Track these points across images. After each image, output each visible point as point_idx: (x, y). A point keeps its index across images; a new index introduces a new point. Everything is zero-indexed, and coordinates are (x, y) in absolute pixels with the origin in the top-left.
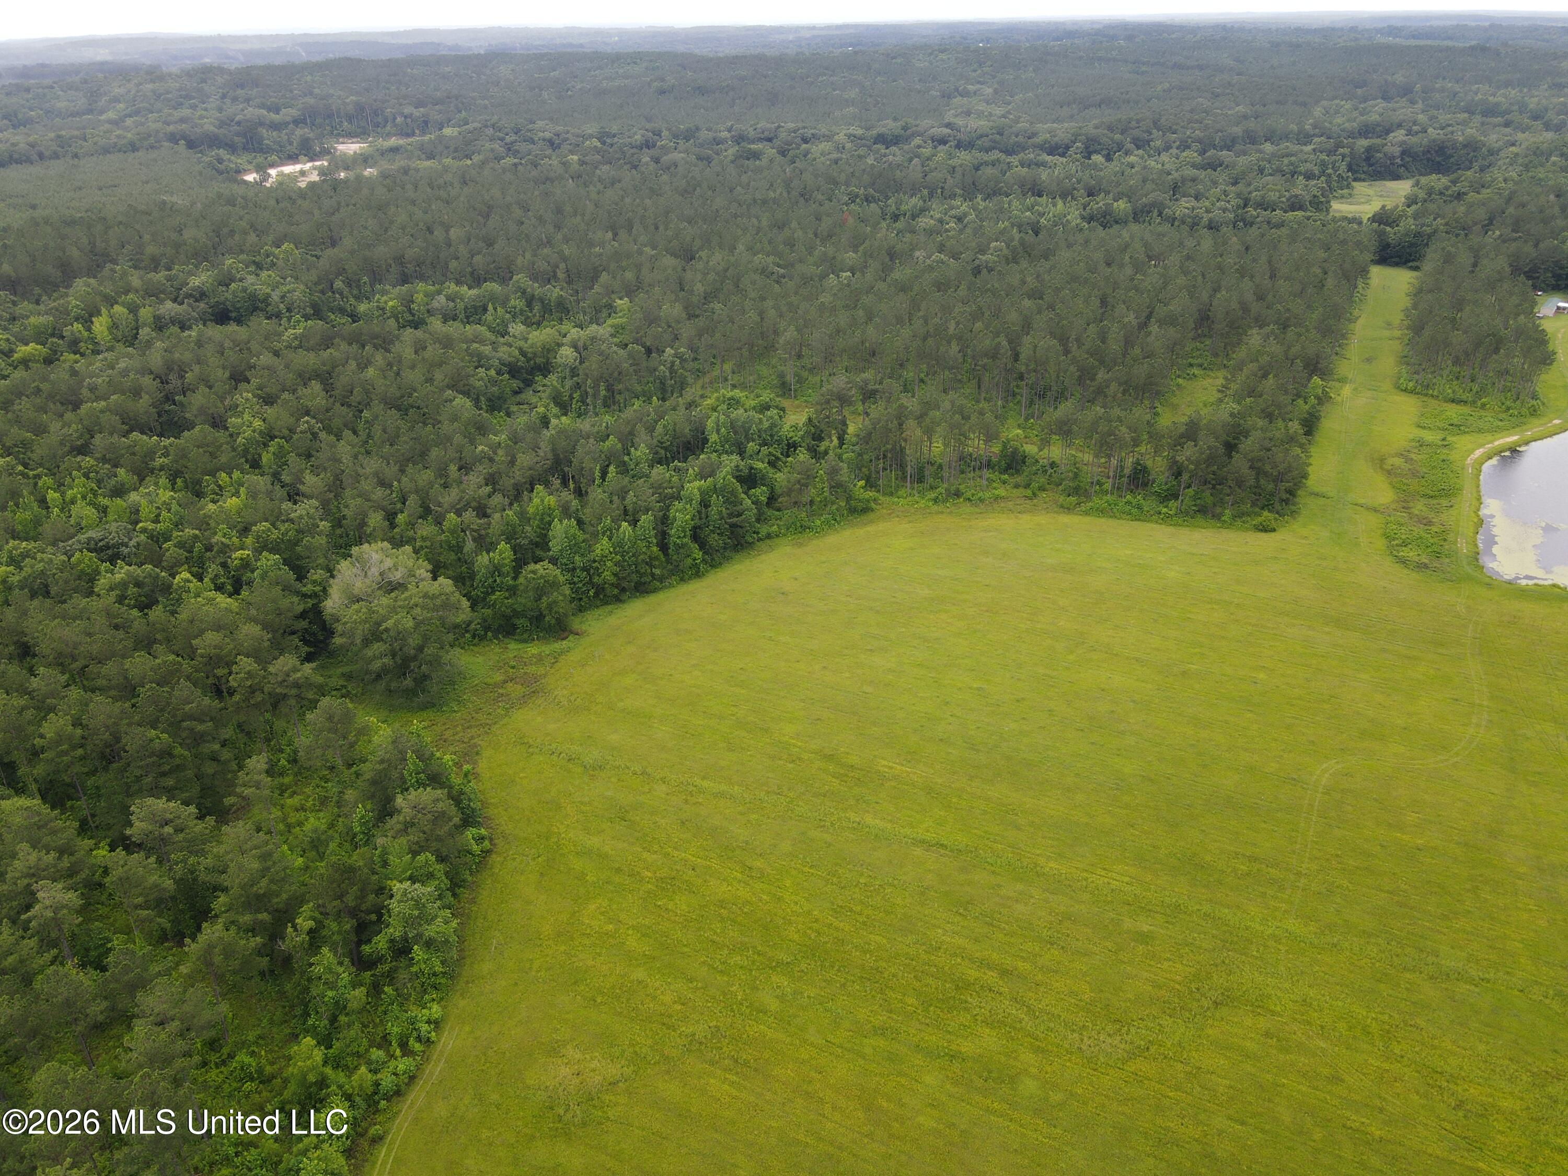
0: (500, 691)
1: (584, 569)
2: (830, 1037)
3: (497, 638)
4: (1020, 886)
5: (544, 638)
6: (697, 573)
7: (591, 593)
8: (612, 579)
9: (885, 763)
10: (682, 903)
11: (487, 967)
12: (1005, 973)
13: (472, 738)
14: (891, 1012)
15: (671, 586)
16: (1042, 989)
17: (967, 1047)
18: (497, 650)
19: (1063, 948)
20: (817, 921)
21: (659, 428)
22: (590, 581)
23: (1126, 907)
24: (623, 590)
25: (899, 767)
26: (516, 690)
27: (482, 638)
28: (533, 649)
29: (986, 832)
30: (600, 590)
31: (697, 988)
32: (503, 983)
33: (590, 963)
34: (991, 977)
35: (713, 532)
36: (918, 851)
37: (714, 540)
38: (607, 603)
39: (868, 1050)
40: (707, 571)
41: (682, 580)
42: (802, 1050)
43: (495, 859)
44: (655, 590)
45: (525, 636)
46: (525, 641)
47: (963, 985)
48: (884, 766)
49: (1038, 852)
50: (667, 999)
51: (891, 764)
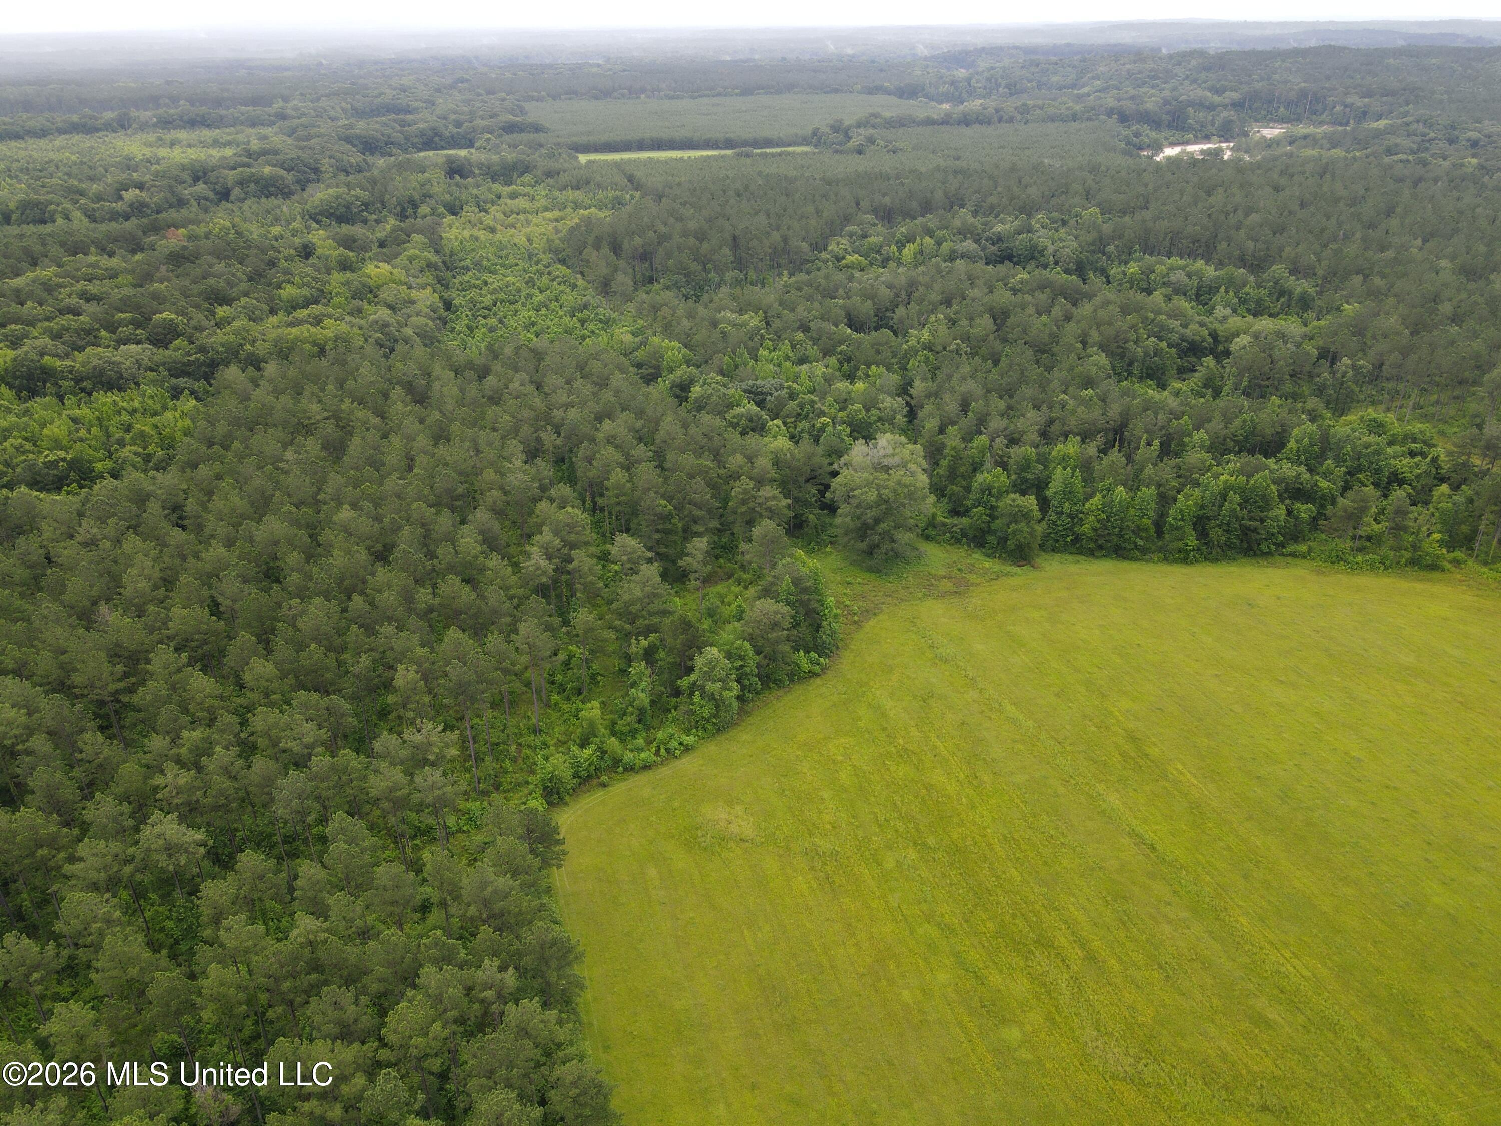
0: (933, 581)
1: (1070, 516)
2: (904, 907)
3: (969, 546)
4: (1185, 914)
5: (1005, 559)
6: (1184, 558)
7: (1068, 540)
8: (1091, 534)
9: (1180, 767)
10: (901, 771)
11: (745, 737)
12: (1091, 958)
13: (883, 603)
14: (966, 921)
15: (1150, 561)
16: (1110, 989)
17: (995, 979)
18: (963, 554)
19: (1168, 977)
20: (984, 836)
21: (1238, 422)
22: (1071, 529)
23: (1276, 992)
24: (1101, 548)
25: (1189, 776)
26: (946, 585)
27: (958, 541)
28: (987, 564)
29: (1208, 862)
30: (1077, 539)
31: (852, 824)
32: (745, 751)
33: (805, 770)
34: (1075, 954)
35: (1219, 526)
36: (1126, 841)
37: (1216, 534)
38: (1081, 554)
39: (920, 931)
40: (1197, 561)
41: (1166, 559)
42: (877, 901)
43: (818, 681)
44: (1136, 560)
45: (990, 552)
46: (988, 556)
47: (1044, 943)
48: (1176, 769)
49: (1241, 903)
50: (827, 818)
51: (1185, 771)
